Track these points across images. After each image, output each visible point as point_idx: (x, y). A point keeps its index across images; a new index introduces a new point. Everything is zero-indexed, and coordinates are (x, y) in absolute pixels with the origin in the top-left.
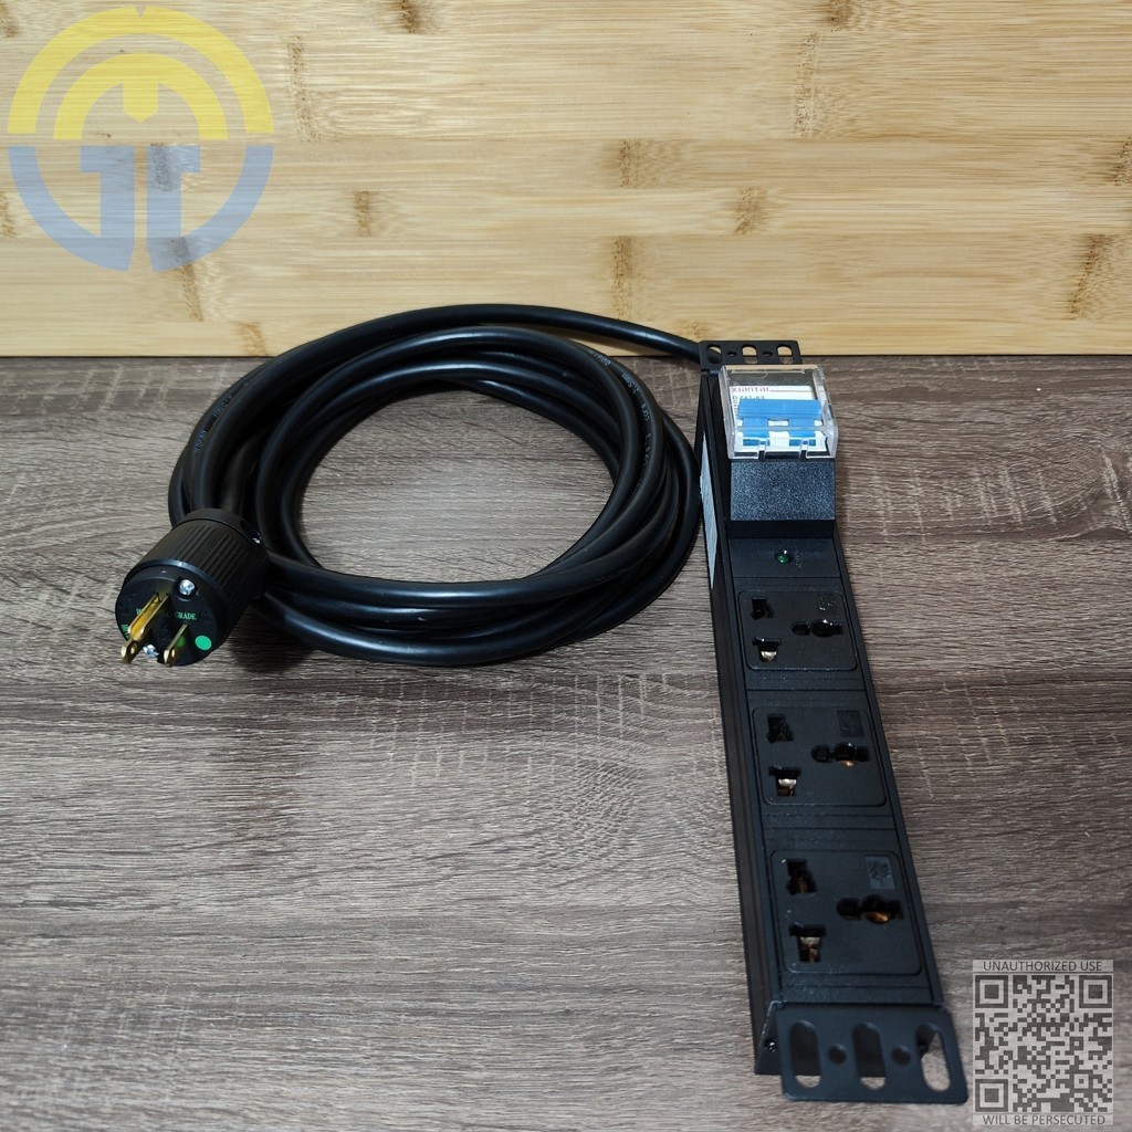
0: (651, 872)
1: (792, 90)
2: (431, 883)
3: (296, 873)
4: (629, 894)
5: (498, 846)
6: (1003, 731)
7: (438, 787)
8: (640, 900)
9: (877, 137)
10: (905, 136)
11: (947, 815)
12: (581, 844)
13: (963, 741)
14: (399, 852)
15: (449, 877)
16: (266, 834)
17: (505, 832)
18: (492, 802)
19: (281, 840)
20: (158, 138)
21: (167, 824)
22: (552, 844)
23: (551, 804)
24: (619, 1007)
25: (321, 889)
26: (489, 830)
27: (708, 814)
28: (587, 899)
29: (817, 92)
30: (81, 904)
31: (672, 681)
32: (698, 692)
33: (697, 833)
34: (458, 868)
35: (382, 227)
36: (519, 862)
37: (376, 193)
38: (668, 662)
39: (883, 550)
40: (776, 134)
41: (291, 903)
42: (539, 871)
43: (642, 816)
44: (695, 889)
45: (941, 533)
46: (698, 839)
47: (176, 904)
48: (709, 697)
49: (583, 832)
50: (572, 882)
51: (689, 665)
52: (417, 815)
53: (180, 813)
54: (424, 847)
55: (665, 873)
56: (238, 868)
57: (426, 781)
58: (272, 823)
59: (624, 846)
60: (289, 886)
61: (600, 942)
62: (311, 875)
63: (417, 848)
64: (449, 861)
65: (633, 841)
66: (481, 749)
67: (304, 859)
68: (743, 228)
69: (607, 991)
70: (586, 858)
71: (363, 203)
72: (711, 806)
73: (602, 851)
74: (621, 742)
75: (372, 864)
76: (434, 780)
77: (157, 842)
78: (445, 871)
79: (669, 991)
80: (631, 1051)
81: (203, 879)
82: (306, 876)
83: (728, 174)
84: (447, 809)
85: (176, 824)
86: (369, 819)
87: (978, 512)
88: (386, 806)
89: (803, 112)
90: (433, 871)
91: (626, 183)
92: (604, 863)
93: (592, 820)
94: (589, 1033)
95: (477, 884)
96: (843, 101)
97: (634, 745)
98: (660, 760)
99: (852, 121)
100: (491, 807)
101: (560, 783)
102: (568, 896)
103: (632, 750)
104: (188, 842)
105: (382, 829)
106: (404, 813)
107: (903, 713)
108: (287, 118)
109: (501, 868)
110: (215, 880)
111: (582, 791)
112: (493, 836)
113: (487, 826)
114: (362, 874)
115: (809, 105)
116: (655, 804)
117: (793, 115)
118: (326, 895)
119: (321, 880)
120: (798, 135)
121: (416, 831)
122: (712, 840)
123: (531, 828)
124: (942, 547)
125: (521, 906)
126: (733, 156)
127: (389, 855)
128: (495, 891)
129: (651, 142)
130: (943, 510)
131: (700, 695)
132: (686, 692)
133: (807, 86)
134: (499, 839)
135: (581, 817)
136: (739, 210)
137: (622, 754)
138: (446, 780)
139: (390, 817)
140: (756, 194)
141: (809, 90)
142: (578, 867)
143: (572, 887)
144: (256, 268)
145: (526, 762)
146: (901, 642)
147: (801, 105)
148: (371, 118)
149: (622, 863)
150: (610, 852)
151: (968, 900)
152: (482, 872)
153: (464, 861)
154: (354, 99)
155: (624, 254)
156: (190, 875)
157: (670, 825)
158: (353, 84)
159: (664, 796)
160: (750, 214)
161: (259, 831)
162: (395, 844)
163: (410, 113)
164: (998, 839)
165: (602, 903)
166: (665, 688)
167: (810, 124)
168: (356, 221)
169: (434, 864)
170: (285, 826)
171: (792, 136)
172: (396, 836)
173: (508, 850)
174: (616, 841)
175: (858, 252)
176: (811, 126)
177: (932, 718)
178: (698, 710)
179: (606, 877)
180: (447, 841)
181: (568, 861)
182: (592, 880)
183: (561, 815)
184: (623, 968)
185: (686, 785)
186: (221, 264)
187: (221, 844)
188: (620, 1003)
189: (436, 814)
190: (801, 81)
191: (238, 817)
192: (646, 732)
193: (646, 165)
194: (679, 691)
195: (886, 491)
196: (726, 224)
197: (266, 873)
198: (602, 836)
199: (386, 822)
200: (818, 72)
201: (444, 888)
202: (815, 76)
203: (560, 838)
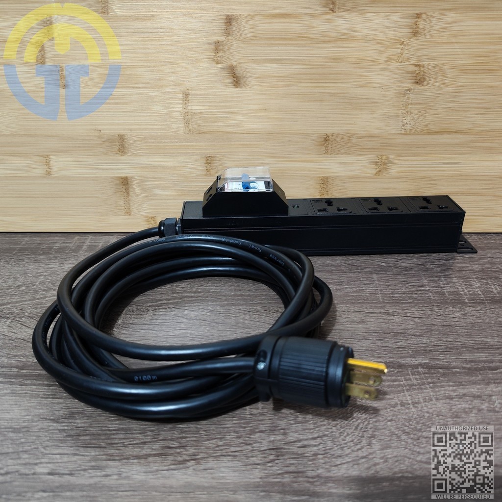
1: (400, 112)
2: (265, 463)
3: (188, 458)
5: (299, 444)
7: (262, 414)
8: (385, 473)
9: (437, 132)
10: (450, 132)
12: (346, 444)
14: (244, 447)
15: (274, 460)
16: (170, 438)
17: (302, 437)
18: (292, 422)
19: (178, 440)
20: (122, 132)
21: (114, 432)
22: (329, 444)
23: (325, 423)
25: (203, 467)
26: (293, 436)
27: (412, 428)
28: (355, 473)
29: (411, 113)
33: (409, 438)
34: (278, 456)
35: (217, 172)
36: (312, 453)
37: (215, 157)
38: (373, 356)
39: (468, 308)
40: (394, 131)
41: (186, 474)
42: (324, 457)
43: (376, 429)
45: (494, 301)
46: (410, 441)
47: (120, 474)
49: (345, 437)
50: (344, 463)
52: (252, 428)
53: (121, 426)
54: (258, 445)
55: (396, 459)
56: (155, 455)
58: (172, 432)
59: (370, 444)
60: (184, 465)
62: (196, 459)
63: (254, 445)
64: (272, 452)
65: (374, 442)
67: (192, 451)
68: (379, 173)
70: (349, 451)
71: (209, 161)
72: (413, 424)
73: (358, 447)
75: (230, 454)
76: (259, 411)
77: (109, 441)
78: (272, 457)
81: (136, 461)
82: (193, 460)
83: (372, 149)
84: (268, 425)
85: (119, 432)
86: (226, 430)
88: (235, 424)
89: (405, 122)
90: (265, 457)
91: (327, 153)
93: (349, 431)
95: (291, 465)
96: (423, 117)
99: (426, 125)
100: (292, 424)
101: (328, 412)
102: (343, 471)
104: (126, 442)
105: (233, 435)
106: (245, 427)
108: (180, 123)
109: (302, 456)
110: (142, 461)
111: (340, 416)
112: (295, 439)
113: (291, 434)
114: (225, 459)
115: (408, 119)
116: (382, 423)
117: (401, 124)
118: (205, 470)
119: (202, 462)
120: (403, 131)
121: (252, 436)
122: (418, 441)
123: (316, 435)
124: (497, 306)
125: (318, 476)
126: (374, 141)
127: (239, 449)
128: (302, 468)
129: (338, 134)
130: (492, 292)
131: (393, 371)
133: (406, 111)
134: (299, 441)
135: (343, 430)
136: (376, 165)
138: (265, 411)
139: (237, 429)
140: (384, 158)
143: (345, 466)
144: (157, 191)
146: (490, 347)
147: (404, 119)
148: (216, 124)
149: (370, 454)
150: (362, 448)
152: (292, 458)
153: (281, 452)
154: (210, 116)
155: (325, 184)
156: (128, 459)
157: (392, 434)
158: (209, 109)
159: (386, 419)
160: (382, 166)
161: (166, 436)
162: (242, 443)
163: (234, 122)
165: (364, 475)
167: (408, 127)
168: (205, 169)
169: (264, 453)
170: (180, 434)
171: (400, 132)
172: (242, 439)
173: (305, 446)
174: (364, 443)
175: (430, 184)
178: (394, 378)
179: (363, 460)
180: (270, 442)
181: (339, 452)
182: (355, 462)
183: (331, 429)
185: (396, 413)
186: (142, 189)
187: (144, 443)
189: (262, 428)
190: (404, 108)
191: (154, 429)
193: (336, 145)
196: (372, 171)
197: (171, 458)
198: (356, 439)
199: (235, 432)
200: (411, 104)
201: (272, 466)
202: (410, 106)
203: (333, 440)
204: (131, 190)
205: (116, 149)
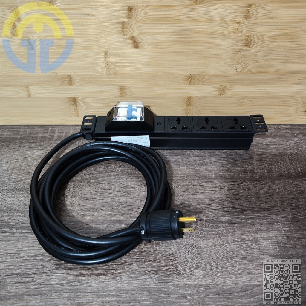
0: (204, 275)
1: (235, 62)
2: (150, 278)
3: (117, 275)
4: (199, 281)
5: (166, 268)
6: (290, 235)
7: (150, 251)
8: (202, 283)
9: (256, 73)
10: (264, 73)
12: (186, 267)
13: (280, 238)
14: (141, 269)
16: (108, 265)
17: (167, 264)
18: (163, 256)
19: (112, 266)
20: (69, 74)
22: (179, 268)
23: (178, 256)
25: (123, 280)
26: (163, 263)
27: (217, 259)
28: (189, 283)
29: (241, 62)
30: (64, 284)
31: (207, 221)
32: (213, 224)
33: (215, 264)
34: (156, 274)
35: (126, 94)
36: (171, 272)
37: (125, 87)
38: (205, 215)
39: (258, 183)
40: (230, 72)
41: (116, 283)
42: (177, 275)
43: (201, 259)
44: (215, 280)
45: (272, 178)
46: (215, 266)
47: (87, 284)
48: (216, 225)
49: (187, 264)
50: (185, 278)
51: (210, 216)
52: (145, 259)
54: (147, 268)
55: (208, 275)
56: (102, 274)
57: (146, 249)
59: (197, 268)
60: (115, 279)
61: (193, 294)
62: (120, 276)
63: (146, 268)
64: (154, 272)
65: (199, 266)
67: (118, 271)
68: (220, 94)
70: (188, 271)
71: (122, 89)
72: (218, 257)
73: (192, 269)
74: (194, 238)
75: (135, 273)
77: (81, 267)
78: (153, 275)
81: (94, 277)
83: (217, 82)
84: (152, 257)
86: (133, 260)
87: (281, 171)
88: (137, 256)
89: (237, 67)
90: (150, 275)
91: (190, 84)
92: (192, 273)
93: (189, 261)
95: (161, 278)
96: (248, 65)
97: (198, 239)
98: (205, 244)
99: (250, 69)
100: (163, 257)
101: (180, 250)
102: (184, 282)
103: (197, 241)
104: (88, 267)
105: (137, 263)
106: (142, 259)
107: (265, 230)
108: (103, 69)
109: (167, 274)
110: (97, 277)
111: (186, 252)
112: (164, 265)
113: (163, 262)
114: (133, 276)
115: (239, 66)
116: (204, 256)
117: (235, 68)
118: (124, 281)
119: (123, 277)
120: (236, 73)
121: (145, 264)
122: (219, 266)
123: (174, 263)
124: (272, 182)
125: (173, 285)
126: (218, 78)
127: (139, 270)
128: (166, 281)
129: (197, 74)
130: (273, 171)
131: (213, 225)
132: (210, 224)
133: (239, 61)
134: (166, 266)
135: (186, 260)
136: (219, 90)
137: (195, 242)
138: (151, 249)
139: (138, 260)
140: (224, 86)
142: (186, 274)
143: (185, 279)
144: (93, 104)
145: (171, 244)
146: (263, 210)
148: (125, 69)
149: (197, 273)
150: (194, 270)
152: (163, 275)
153: (158, 272)
154: (121, 65)
155: (189, 100)
156: (90, 276)
157: (208, 262)
158: (120, 61)
160: (222, 91)
162: (140, 267)
163: (135, 68)
165: (193, 284)
166: (204, 223)
167: (239, 70)
168: (120, 93)
169: (150, 273)
171: (234, 73)
172: (140, 265)
173: (168, 269)
174: (195, 266)
175: (250, 100)
176: (239, 71)
177: (272, 232)
178: (213, 229)
179: (193, 276)
180: (153, 266)
181: (183, 272)
182: (190, 277)
183: (181, 259)
184: (199, 302)
185: (212, 251)
186: (84, 103)
187: (97, 267)
189: (150, 259)
190: (237, 60)
192: (200, 235)
193: (196, 80)
194: (208, 224)
195: (257, 165)
196: (216, 94)
197: (109, 275)
198: (191, 265)
199: (137, 261)
200: (242, 58)
201: (153, 280)
202: (241, 59)
203: (181, 266)
204: (78, 104)
205: (67, 83)
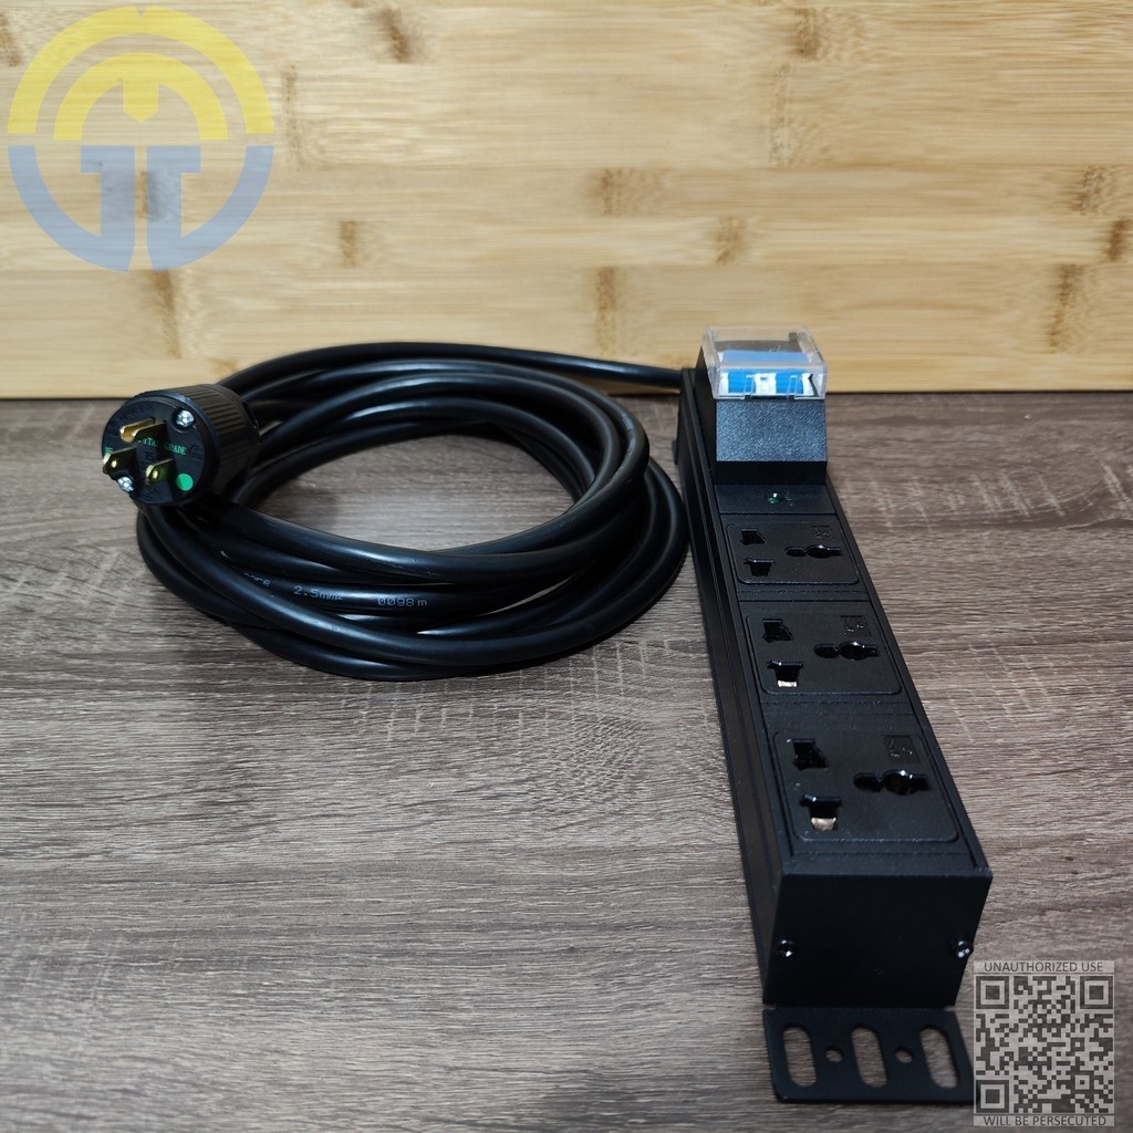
0: (663, 814)
1: (767, 119)
2: (409, 828)
3: (251, 821)
4: (639, 835)
5: (486, 793)
6: (1040, 684)
7: (418, 741)
8: (647, 842)
9: (850, 165)
10: (877, 165)
11: (991, 756)
12: (581, 790)
13: (998, 693)
14: (373, 800)
15: (430, 822)
16: (218, 786)
17: (493, 780)
18: (478, 754)
19: (236, 791)
21: (104, 778)
22: (549, 791)
23: (547, 755)
24: (634, 944)
25: (281, 836)
26: (476, 778)
28: (590, 840)
29: (791, 121)
31: (674, 646)
32: (704, 655)
34: (440, 814)
35: (366, 258)
36: (511, 807)
37: (362, 223)
38: (671, 631)
39: (890, 538)
40: (753, 163)
41: (244, 849)
42: (534, 815)
43: (649, 763)
44: (715, 829)
45: (948, 524)
47: (108, 852)
49: (584, 778)
50: (572, 825)
51: (692, 632)
52: (392, 766)
53: (120, 768)
54: (401, 795)
55: (679, 815)
56: (183, 818)
57: (405, 736)
58: (225, 776)
59: (631, 790)
60: (243, 834)
61: (608, 881)
62: (269, 823)
63: (393, 796)
64: (429, 807)
65: (641, 786)
66: (467, 707)
67: (261, 809)
68: (725, 257)
69: (618, 928)
70: (587, 803)
71: (349, 233)
73: (608, 795)
74: (622, 698)
75: (340, 812)
76: (413, 735)
77: (91, 795)
78: (425, 817)
79: (691, 926)
80: (650, 987)
81: (143, 828)
82: (263, 824)
83: (707, 203)
84: (428, 760)
85: (115, 779)
86: (337, 771)
87: (983, 507)
88: (358, 759)
89: (778, 141)
90: (412, 817)
91: (608, 212)
92: (608, 807)
93: (593, 768)
94: (599, 970)
95: (463, 829)
96: (816, 130)
97: (637, 701)
98: (665, 714)
99: (825, 150)
100: (478, 758)
101: (555, 735)
102: (568, 838)
103: (634, 705)
104: (127, 795)
105: (352, 780)
106: (378, 765)
107: (930, 670)
109: (490, 813)
110: (157, 829)
111: (581, 742)
112: (479, 784)
113: (473, 775)
114: (327, 821)
115: (783, 135)
116: (663, 753)
117: (769, 146)
118: (285, 841)
119: (280, 828)
120: (774, 163)
121: (391, 781)
123: (524, 776)
124: (949, 535)
125: (515, 848)
126: (712, 185)
127: (360, 804)
128: (484, 835)
129: (632, 170)
130: (946, 507)
132: (691, 655)
133: (780, 116)
134: (488, 787)
135: (581, 765)
136: (719, 240)
137: (623, 709)
138: (426, 734)
139: (362, 769)
140: (735, 223)
141: (782, 119)
142: (580, 811)
143: (573, 829)
145: (517, 717)
146: (918, 611)
147: (775, 135)
148: (359, 147)
149: (629, 807)
150: (615, 796)
151: (1028, 834)
152: (468, 817)
153: (447, 807)
154: (343, 128)
155: (607, 284)
156: (127, 825)
157: (681, 771)
158: (343, 112)
159: (674, 745)
160: (730, 243)
161: (211, 783)
162: (368, 793)
163: (398, 142)
164: (1051, 777)
165: (608, 844)
166: (668, 652)
168: (340, 252)
169: (412, 811)
170: (241, 779)
171: (768, 165)
173: (498, 796)
174: (621, 786)
175: (838, 283)
176: (786, 155)
177: (962, 674)
179: (612, 819)
180: (428, 789)
181: (567, 805)
182: (596, 823)
183: (558, 764)
184: (636, 905)
185: (698, 735)
186: (203, 297)
187: (165, 796)
188: (634, 940)
189: (414, 765)
190: (775, 111)
191: (188, 771)
192: (649, 690)
193: (628, 194)
194: (684, 654)
197: (217, 822)
198: (605, 782)
199: (357, 773)
200: (791, 101)
201: (424, 833)
203: (557, 785)
204: (178, 300)
